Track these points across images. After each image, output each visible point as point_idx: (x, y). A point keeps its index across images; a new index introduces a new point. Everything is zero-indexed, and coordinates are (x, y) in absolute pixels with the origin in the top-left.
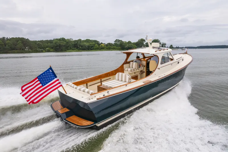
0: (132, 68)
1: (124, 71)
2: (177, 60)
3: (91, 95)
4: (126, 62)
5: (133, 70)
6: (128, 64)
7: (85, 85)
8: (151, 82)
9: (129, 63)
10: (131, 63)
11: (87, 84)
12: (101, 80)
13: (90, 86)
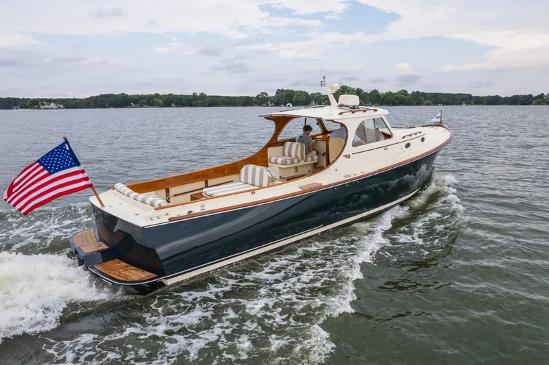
0: (290, 155)
1: (269, 163)
2: (404, 137)
3: (156, 209)
4: (274, 142)
5: (289, 162)
6: (281, 148)
7: (163, 192)
8: (322, 187)
9: (282, 143)
10: (288, 144)
11: (167, 191)
12: (206, 182)
13: (175, 196)
